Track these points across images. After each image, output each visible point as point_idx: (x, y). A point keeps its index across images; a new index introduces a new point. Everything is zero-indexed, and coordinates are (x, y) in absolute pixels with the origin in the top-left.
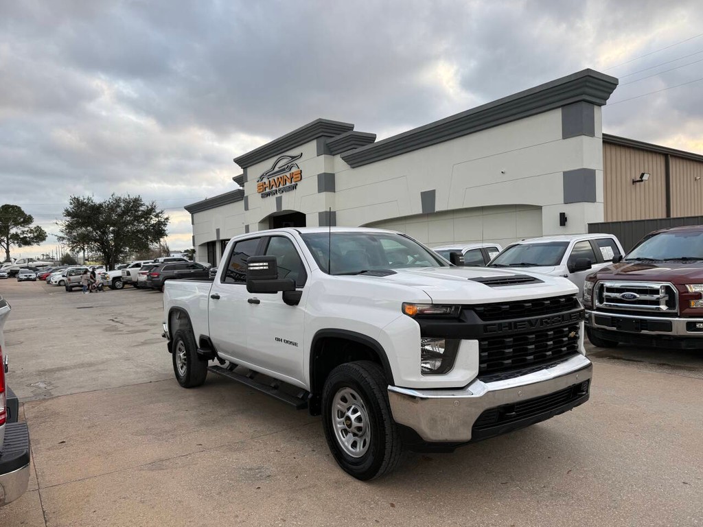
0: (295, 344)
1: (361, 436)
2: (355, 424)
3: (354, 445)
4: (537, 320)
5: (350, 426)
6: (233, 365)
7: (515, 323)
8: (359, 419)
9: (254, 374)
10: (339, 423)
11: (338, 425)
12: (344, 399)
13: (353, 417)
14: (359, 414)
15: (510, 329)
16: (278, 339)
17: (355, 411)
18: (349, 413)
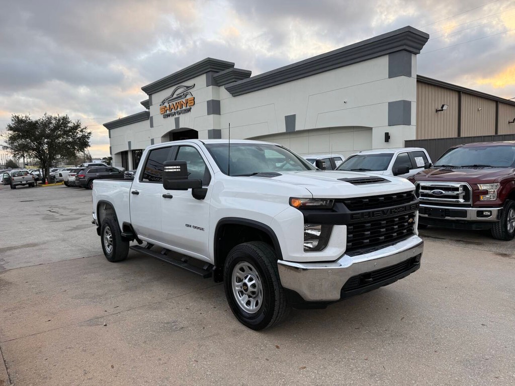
0: (202, 229)
1: (254, 298)
2: (250, 289)
3: (248, 303)
4: (388, 209)
5: (246, 290)
6: (150, 245)
7: (373, 212)
8: (254, 286)
9: (168, 252)
10: (237, 286)
11: (236, 287)
12: (242, 270)
13: (249, 284)
14: (254, 282)
15: (370, 217)
16: (188, 226)
17: (251, 280)
18: (246, 281)
